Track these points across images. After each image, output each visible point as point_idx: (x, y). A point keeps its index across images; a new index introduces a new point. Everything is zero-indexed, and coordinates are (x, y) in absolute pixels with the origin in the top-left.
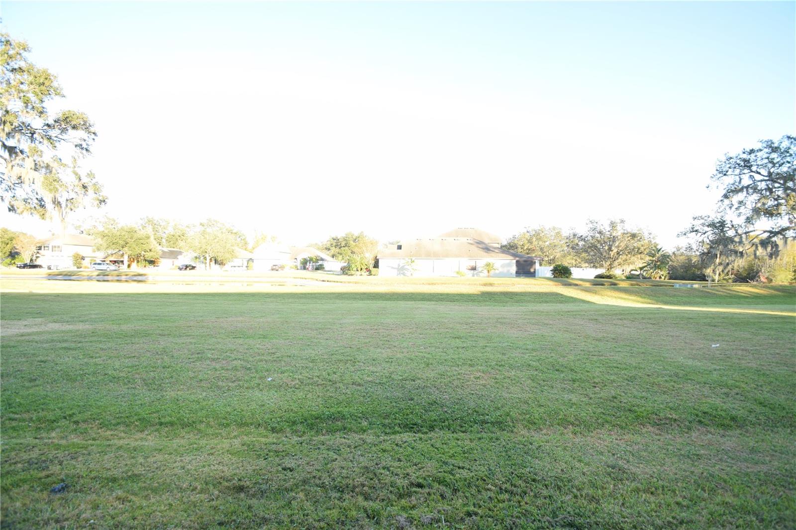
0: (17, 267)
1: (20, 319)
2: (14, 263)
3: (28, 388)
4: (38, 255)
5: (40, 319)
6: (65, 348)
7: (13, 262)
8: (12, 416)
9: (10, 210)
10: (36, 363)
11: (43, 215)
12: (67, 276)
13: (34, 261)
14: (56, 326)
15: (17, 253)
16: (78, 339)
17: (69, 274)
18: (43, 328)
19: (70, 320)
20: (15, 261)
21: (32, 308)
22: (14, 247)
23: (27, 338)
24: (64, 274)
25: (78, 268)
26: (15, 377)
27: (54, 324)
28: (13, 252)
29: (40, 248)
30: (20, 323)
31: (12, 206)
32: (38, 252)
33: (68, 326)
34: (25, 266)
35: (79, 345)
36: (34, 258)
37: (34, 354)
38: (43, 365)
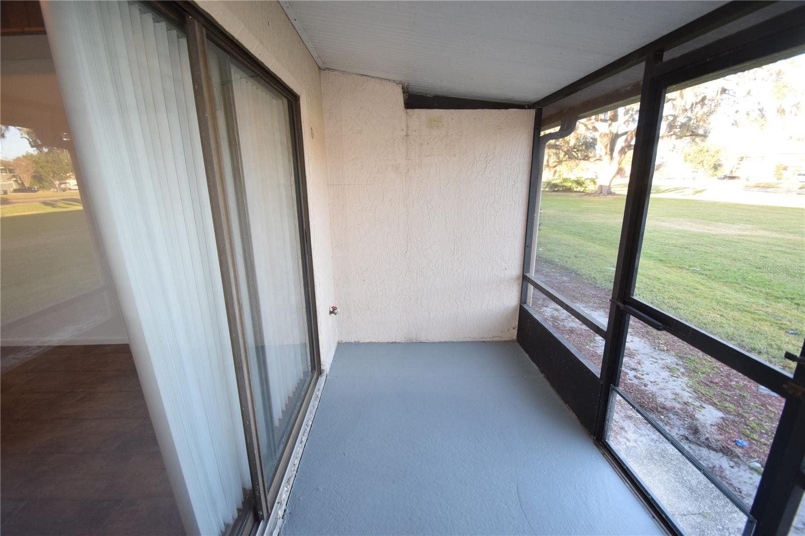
0: (718, 178)
1: (734, 224)
2: (716, 175)
3: (755, 272)
4: (738, 166)
5: (750, 226)
6: (781, 251)
7: (715, 173)
8: (747, 285)
9: (733, 124)
10: (759, 257)
11: (763, 125)
12: (766, 187)
13: (734, 172)
14: (767, 233)
15: (720, 165)
16: (791, 246)
17: (767, 186)
18: (754, 233)
19: (778, 230)
20: (716, 173)
21: (741, 215)
22: (719, 159)
23: (746, 238)
24: (762, 185)
25: (778, 179)
26: (745, 263)
27: (763, 231)
28: (717, 164)
29: (742, 159)
30: (734, 226)
31: (736, 122)
32: (739, 164)
33: (777, 235)
34: (725, 177)
35: (794, 251)
36: (734, 169)
37: (755, 251)
38: (765, 259)
